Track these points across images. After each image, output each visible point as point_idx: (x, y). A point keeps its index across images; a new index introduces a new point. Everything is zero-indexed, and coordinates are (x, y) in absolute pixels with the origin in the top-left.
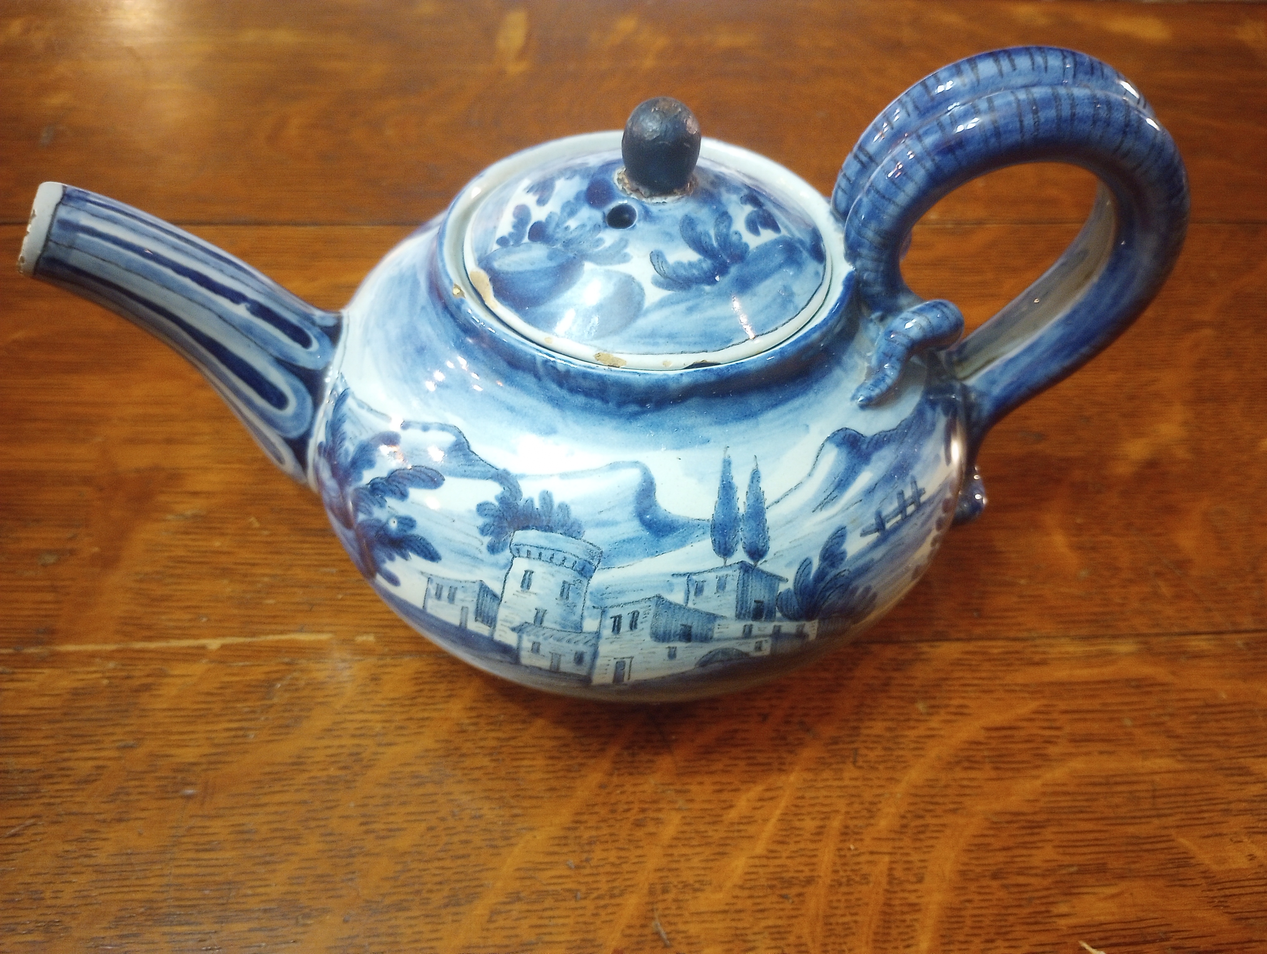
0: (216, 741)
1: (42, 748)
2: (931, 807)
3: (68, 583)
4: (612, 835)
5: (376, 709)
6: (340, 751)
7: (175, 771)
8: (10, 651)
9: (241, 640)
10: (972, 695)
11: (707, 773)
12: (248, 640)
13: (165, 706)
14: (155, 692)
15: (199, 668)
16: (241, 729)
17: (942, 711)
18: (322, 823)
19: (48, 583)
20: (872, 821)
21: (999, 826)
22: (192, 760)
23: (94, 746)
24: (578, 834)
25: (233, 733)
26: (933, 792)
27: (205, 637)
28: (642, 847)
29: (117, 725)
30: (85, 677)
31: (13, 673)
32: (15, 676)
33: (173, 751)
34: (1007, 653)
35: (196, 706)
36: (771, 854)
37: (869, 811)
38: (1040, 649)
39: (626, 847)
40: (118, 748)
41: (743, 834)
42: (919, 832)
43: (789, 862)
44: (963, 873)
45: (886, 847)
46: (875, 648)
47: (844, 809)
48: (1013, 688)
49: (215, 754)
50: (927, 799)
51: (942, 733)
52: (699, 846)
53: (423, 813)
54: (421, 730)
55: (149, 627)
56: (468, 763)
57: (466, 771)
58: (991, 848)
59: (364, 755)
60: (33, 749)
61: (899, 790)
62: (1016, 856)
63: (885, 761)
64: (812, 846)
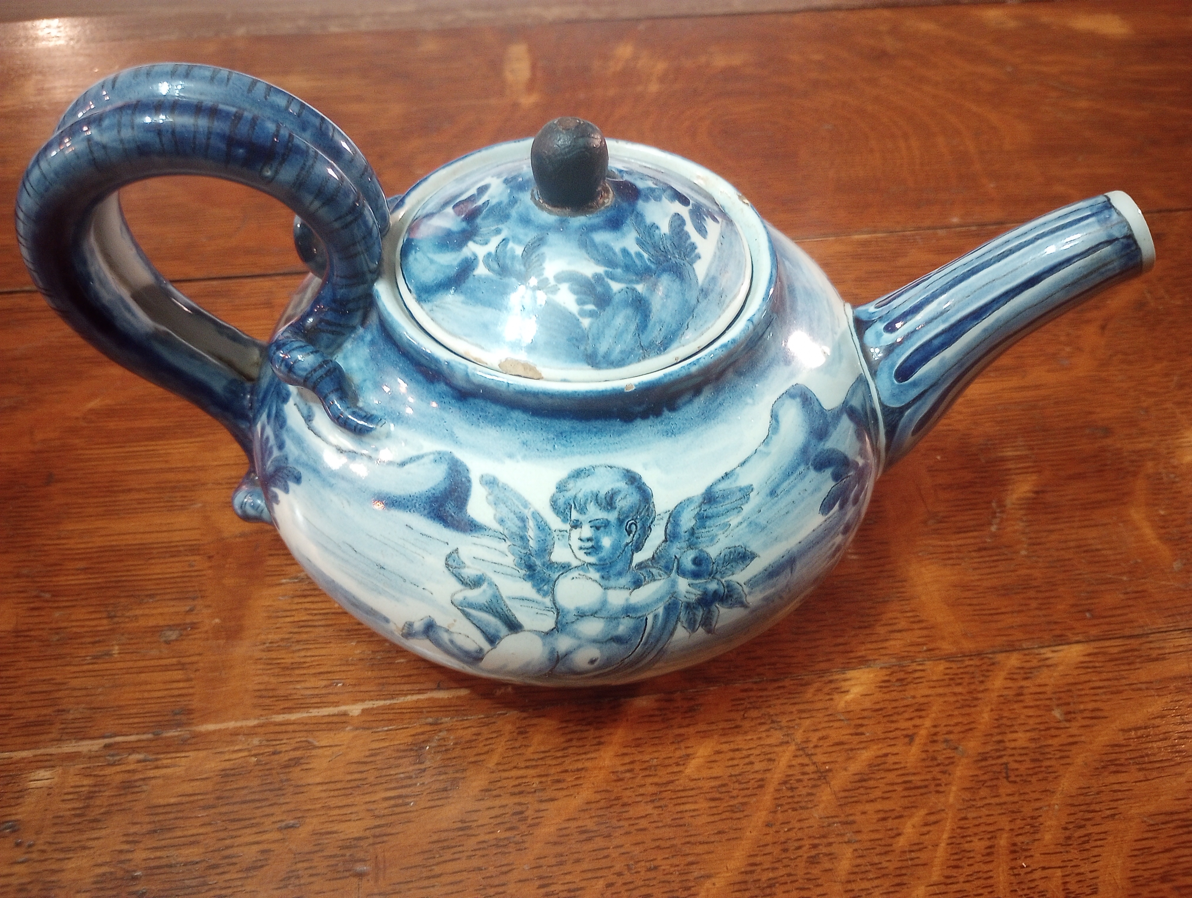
0: (377, 813)
1: (202, 837)
2: (1090, 815)
3: (195, 659)
4: (789, 875)
5: (528, 764)
6: (502, 811)
7: (342, 848)
8: (150, 736)
9: (381, 703)
10: (1104, 697)
11: (867, 802)
12: (388, 702)
13: (318, 780)
14: (305, 767)
15: (345, 736)
16: (400, 797)
17: (1079, 716)
18: (500, 889)
19: (174, 660)
20: (1037, 836)
21: (1157, 827)
22: (356, 835)
23: (255, 830)
24: (755, 877)
25: (392, 802)
26: (1088, 799)
27: (345, 704)
28: (822, 885)
29: (275, 804)
30: (234, 756)
31: (157, 760)
32: (159, 763)
33: (336, 827)
34: (1126, 651)
35: (349, 777)
36: (948, 880)
37: (1032, 826)
38: (1157, 645)
39: (807, 886)
40: (280, 829)
41: (916, 862)
42: (1084, 843)
43: (967, 886)
44: (1133, 879)
45: (1056, 861)
46: (1000, 657)
47: (1007, 828)
48: (1139, 686)
49: (379, 826)
50: (1083, 808)
51: (1083, 738)
52: (876, 878)
53: (598, 869)
54: (578, 782)
55: (286, 698)
56: (633, 812)
57: (632, 822)
58: (1154, 851)
59: (526, 814)
60: (192, 839)
61: (1056, 800)
62: (1179, 857)
63: (1036, 774)
64: (985, 868)
